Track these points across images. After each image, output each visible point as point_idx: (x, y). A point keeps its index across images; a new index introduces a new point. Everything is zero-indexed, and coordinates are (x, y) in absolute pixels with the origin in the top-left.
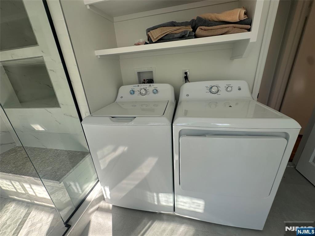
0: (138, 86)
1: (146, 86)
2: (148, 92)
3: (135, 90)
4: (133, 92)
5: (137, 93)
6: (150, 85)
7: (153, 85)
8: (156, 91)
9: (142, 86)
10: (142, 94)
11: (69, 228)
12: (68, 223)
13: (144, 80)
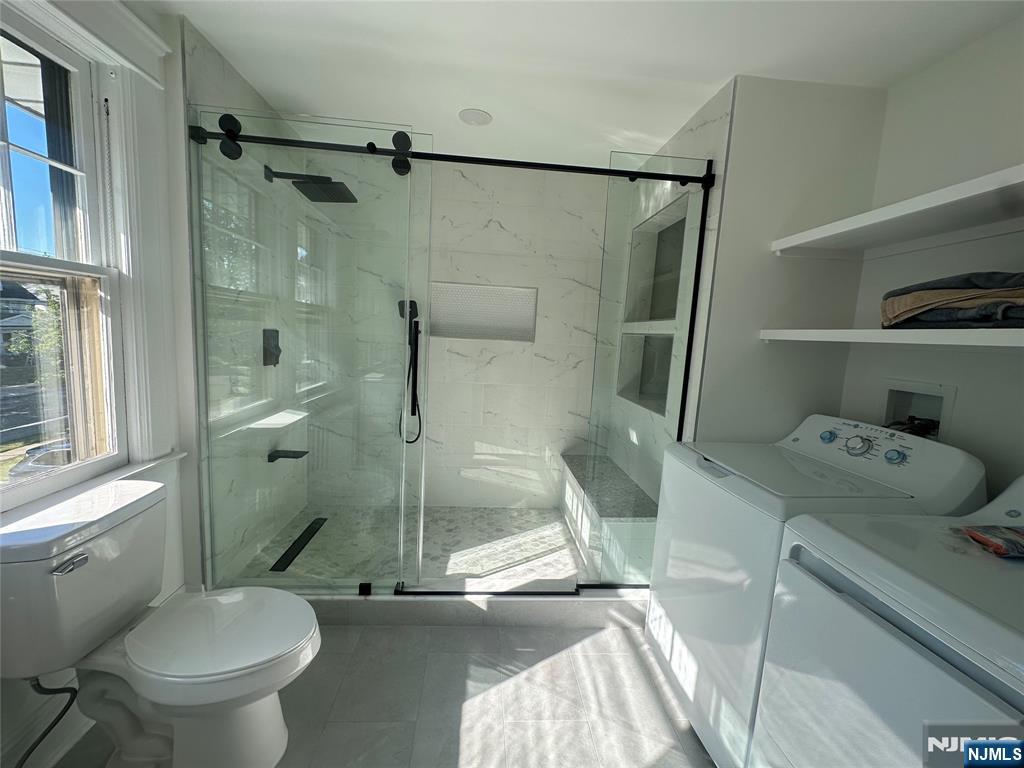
0: (856, 426)
1: (877, 434)
2: (873, 452)
3: (841, 434)
4: (832, 437)
5: (839, 443)
7: (901, 438)
8: (896, 455)
9: (867, 430)
10: (850, 451)
11: (576, 593)
12: (580, 589)
13: (912, 419)
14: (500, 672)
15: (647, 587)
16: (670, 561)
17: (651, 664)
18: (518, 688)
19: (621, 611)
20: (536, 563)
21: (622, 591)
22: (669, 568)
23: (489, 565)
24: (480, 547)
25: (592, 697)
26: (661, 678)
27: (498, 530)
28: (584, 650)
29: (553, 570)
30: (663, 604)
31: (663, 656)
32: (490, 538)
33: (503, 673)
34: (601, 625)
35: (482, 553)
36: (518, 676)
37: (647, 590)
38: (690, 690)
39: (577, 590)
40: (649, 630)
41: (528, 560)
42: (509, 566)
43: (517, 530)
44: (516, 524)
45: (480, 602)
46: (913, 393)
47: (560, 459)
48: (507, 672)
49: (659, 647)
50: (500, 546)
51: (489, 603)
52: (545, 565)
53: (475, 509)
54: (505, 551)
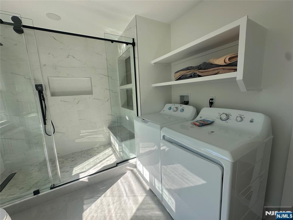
0: (175, 105)
1: (178, 106)
2: (178, 110)
3: (172, 107)
4: (170, 108)
5: (172, 110)
6: (181, 106)
7: (183, 106)
8: (182, 110)
9: (177, 105)
10: (174, 111)
11: (117, 166)
12: (117, 164)
13: (185, 101)
14: (95, 198)
15: (135, 157)
16: (140, 149)
17: (139, 177)
18: (101, 200)
19: (130, 166)
20: (104, 161)
21: (129, 161)
22: (140, 151)
23: (88, 168)
24: (84, 163)
25: (124, 193)
26: (142, 179)
27: (90, 156)
28: (121, 181)
29: (109, 162)
30: (139, 160)
31: (141, 173)
32: (88, 159)
33: (96, 198)
34: (125, 172)
35: (85, 164)
36: (101, 197)
37: (136, 158)
38: (148, 180)
39: (117, 165)
40: (138, 169)
41: (101, 161)
42: (95, 165)
43: (96, 154)
44: (96, 152)
45: (85, 180)
46: (184, 96)
47: (108, 129)
48: (97, 197)
49: (140, 172)
50: (91, 160)
51: (89, 179)
52: (107, 161)
53: (82, 151)
54: (93, 161)
